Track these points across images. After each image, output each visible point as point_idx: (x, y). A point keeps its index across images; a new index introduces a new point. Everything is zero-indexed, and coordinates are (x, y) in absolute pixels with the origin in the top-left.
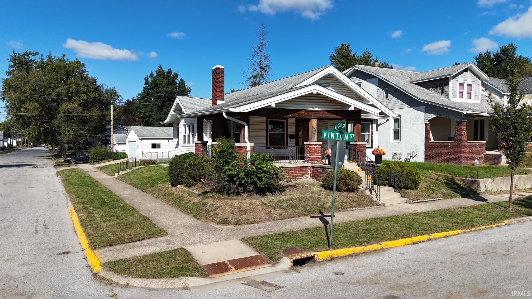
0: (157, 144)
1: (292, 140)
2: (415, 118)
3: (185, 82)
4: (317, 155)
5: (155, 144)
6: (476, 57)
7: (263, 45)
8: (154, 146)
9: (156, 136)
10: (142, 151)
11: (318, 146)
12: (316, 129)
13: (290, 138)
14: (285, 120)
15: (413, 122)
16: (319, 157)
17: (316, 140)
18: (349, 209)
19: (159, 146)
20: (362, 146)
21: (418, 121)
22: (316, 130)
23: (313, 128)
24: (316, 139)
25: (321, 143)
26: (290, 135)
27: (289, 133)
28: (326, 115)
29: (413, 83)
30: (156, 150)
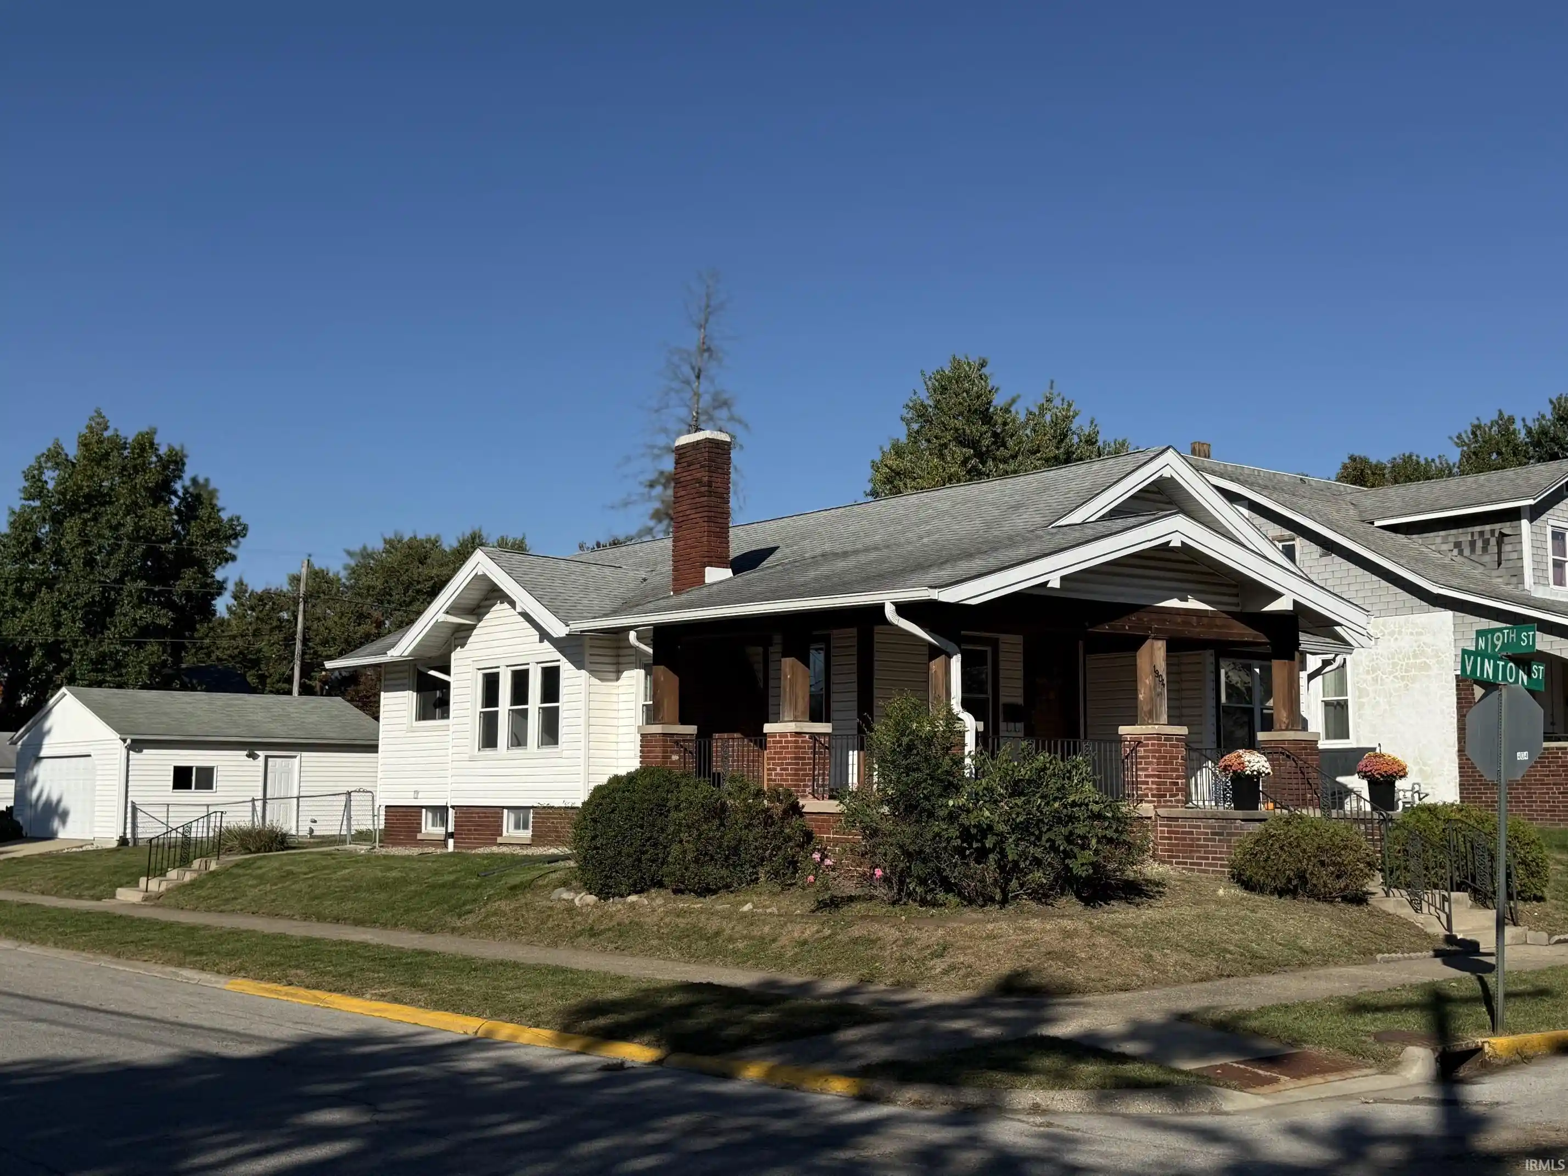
0: (198, 768)
1: (1011, 725)
2: (1415, 656)
3: (215, 491)
4: (1174, 774)
5: (189, 769)
6: (1458, 438)
7: (706, 349)
8: (182, 778)
9: (193, 731)
10: (129, 800)
11: (1177, 740)
12: (1164, 677)
13: (1006, 720)
14: (989, 649)
15: (1406, 671)
16: (1180, 781)
17: (1164, 719)
18: (1379, 956)
19: (206, 778)
20: (1305, 748)
21: (1426, 667)
22: (1165, 682)
23: (1156, 672)
24: (1166, 716)
25: (1184, 730)
26: (1005, 705)
27: (1003, 700)
28: (1193, 626)
29: (1377, 523)
30: (193, 796)
